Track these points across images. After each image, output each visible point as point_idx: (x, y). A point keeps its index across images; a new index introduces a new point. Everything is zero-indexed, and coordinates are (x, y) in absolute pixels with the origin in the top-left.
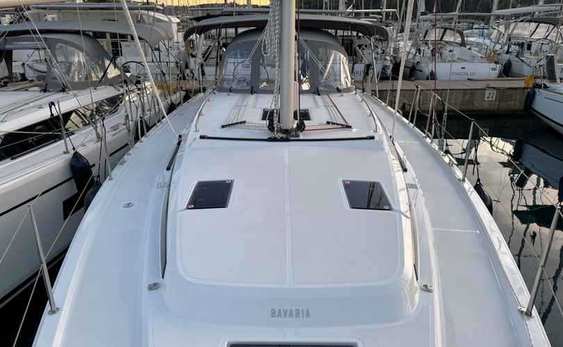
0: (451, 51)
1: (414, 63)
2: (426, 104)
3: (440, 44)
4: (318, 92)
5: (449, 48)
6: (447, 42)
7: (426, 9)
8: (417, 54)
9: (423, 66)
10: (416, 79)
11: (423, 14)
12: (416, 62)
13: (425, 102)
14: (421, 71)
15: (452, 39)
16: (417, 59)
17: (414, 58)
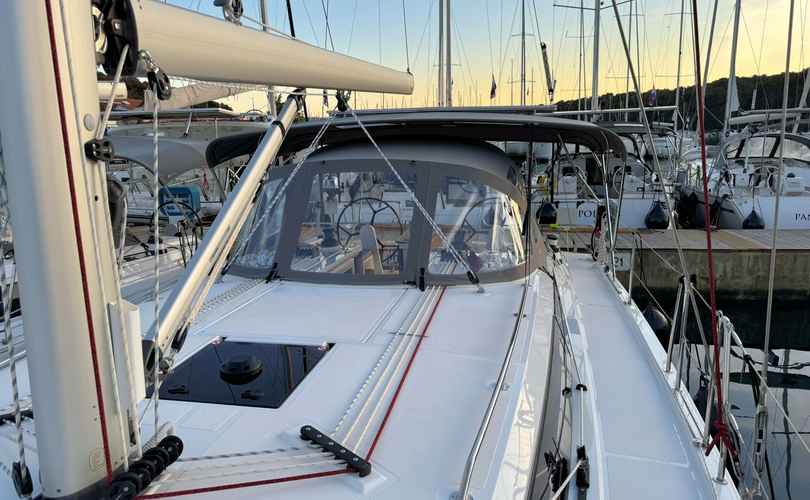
0: (791, 176)
1: (717, 197)
2: (738, 277)
3: (770, 163)
4: (422, 279)
5: (788, 170)
6: (785, 160)
7: (741, 106)
8: (724, 181)
9: (734, 202)
10: (718, 228)
11: (735, 114)
12: (721, 195)
13: (736, 274)
14: (732, 211)
15: (794, 155)
16: (724, 190)
17: (717, 188)
